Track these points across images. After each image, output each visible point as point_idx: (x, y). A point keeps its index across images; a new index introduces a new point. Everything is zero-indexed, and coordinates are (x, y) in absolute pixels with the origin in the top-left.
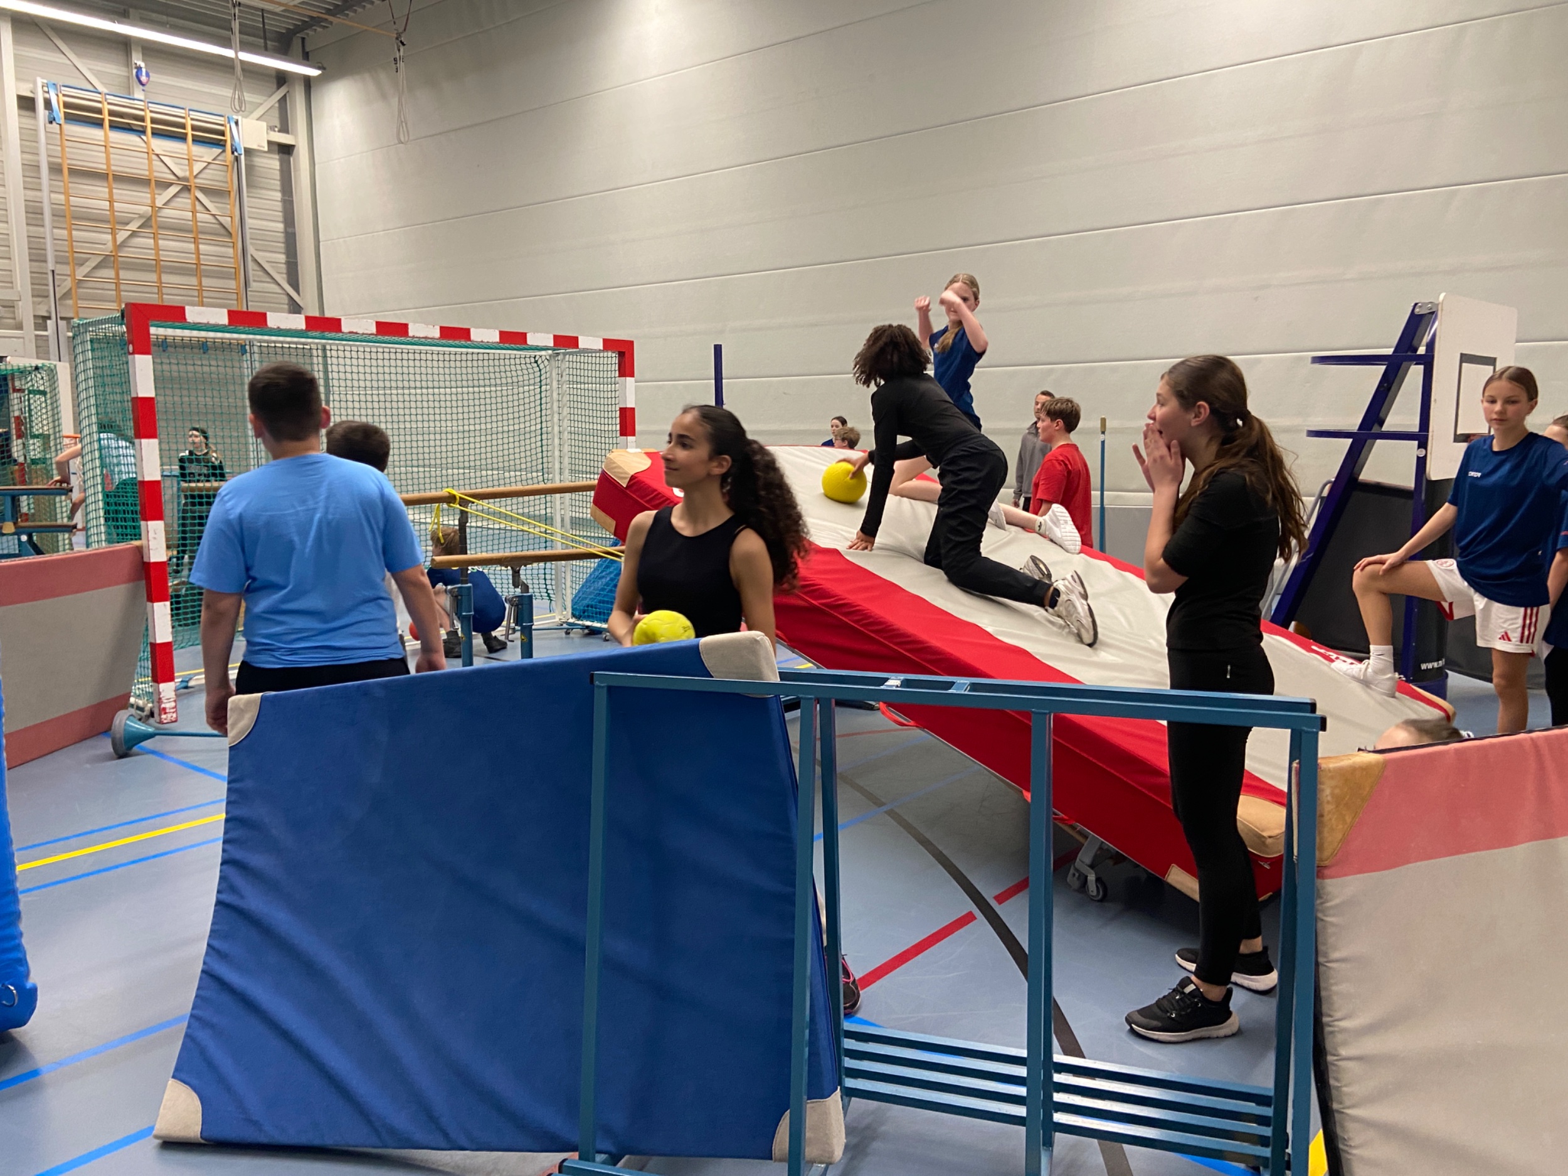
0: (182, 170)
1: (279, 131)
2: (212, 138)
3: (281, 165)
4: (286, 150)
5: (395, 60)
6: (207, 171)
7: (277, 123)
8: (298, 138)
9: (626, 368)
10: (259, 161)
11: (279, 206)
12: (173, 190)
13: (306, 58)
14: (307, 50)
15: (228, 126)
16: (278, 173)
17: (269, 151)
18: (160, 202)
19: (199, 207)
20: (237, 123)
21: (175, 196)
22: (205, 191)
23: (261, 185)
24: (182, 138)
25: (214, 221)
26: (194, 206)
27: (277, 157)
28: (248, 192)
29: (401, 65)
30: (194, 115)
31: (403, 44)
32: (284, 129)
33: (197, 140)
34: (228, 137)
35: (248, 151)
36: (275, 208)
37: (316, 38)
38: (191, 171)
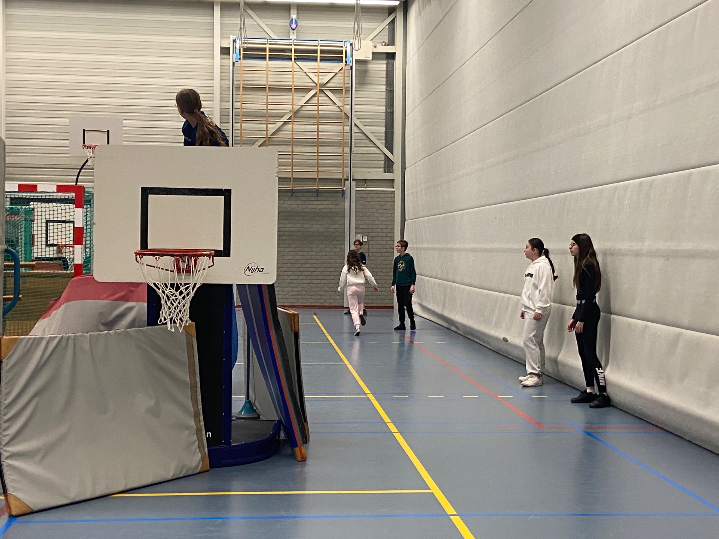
1: (388, 45)
2: (333, 56)
3: (387, 67)
4: (391, 56)
6: (335, 78)
7: (383, 39)
8: (397, 49)
11: (384, 94)
12: (312, 93)
15: (344, 47)
17: (378, 59)
18: (301, 102)
20: (351, 45)
21: (313, 96)
22: (334, 90)
23: (372, 82)
24: (316, 59)
26: (326, 101)
27: (385, 62)
30: (322, 43)
32: (391, 43)
34: (344, 54)
36: (380, 97)
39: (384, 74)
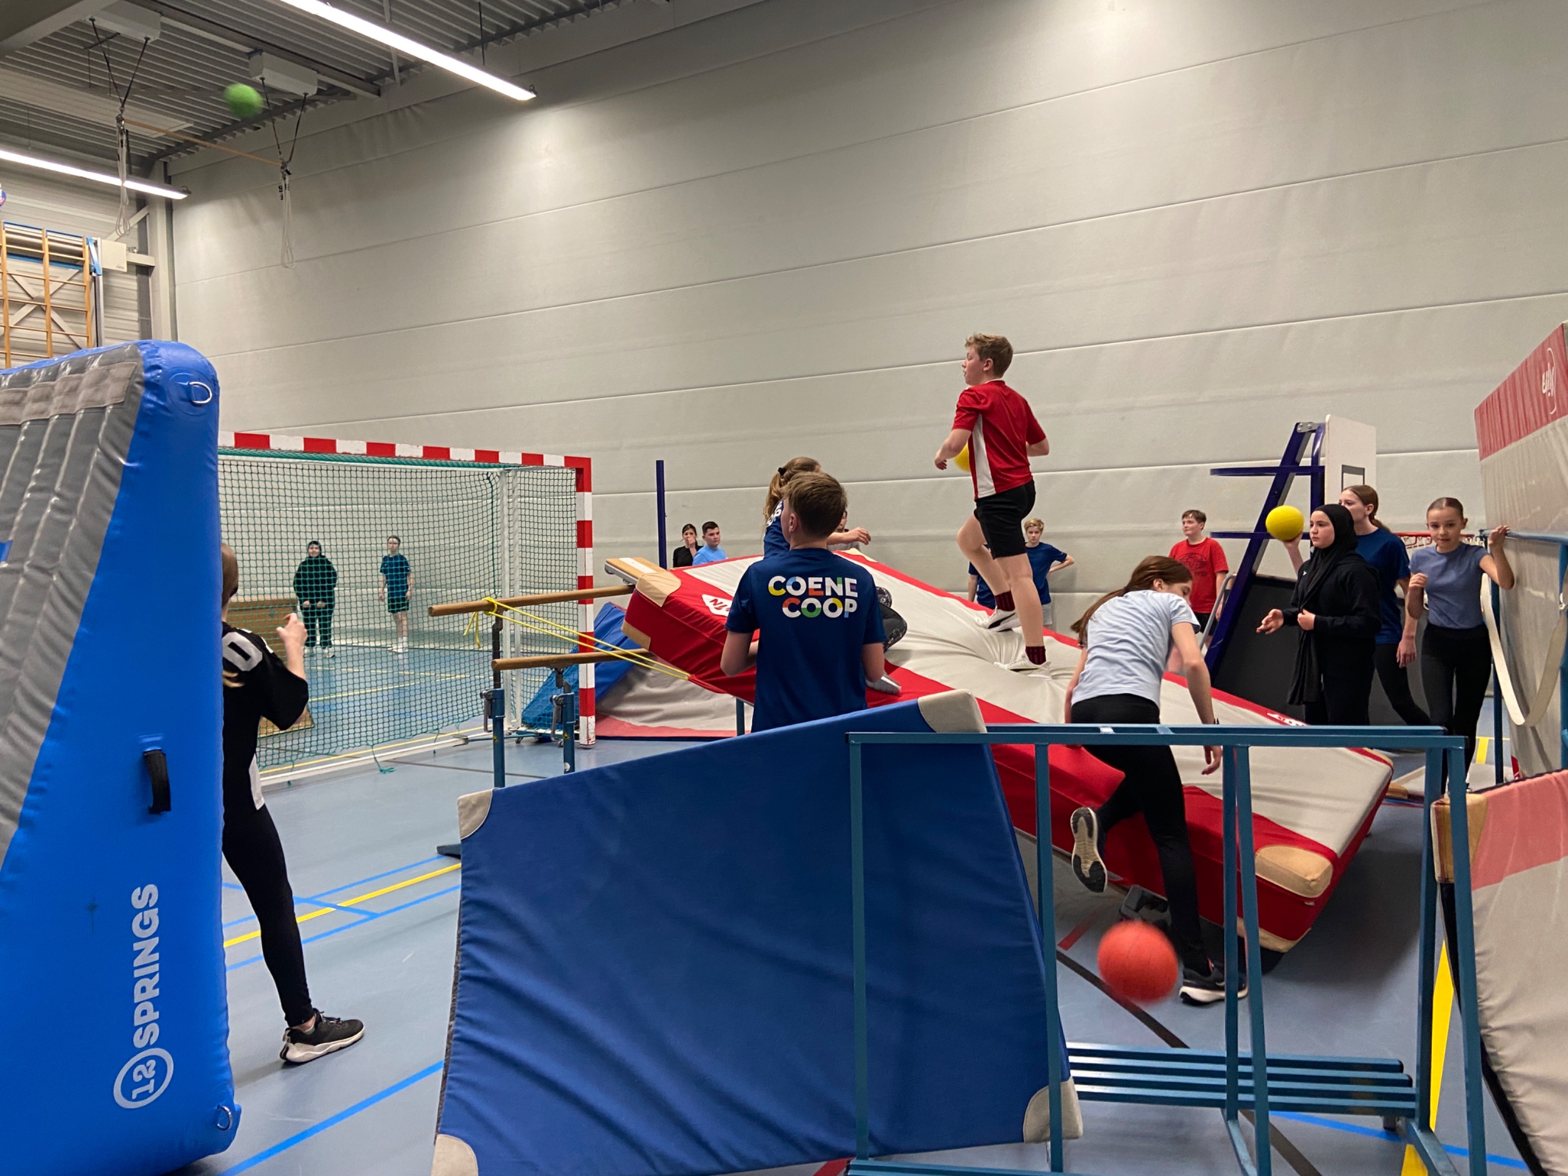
0: (36, 290)
1: (138, 253)
2: (70, 259)
3: (139, 286)
4: (144, 271)
5: (280, 188)
6: (61, 291)
7: (135, 244)
8: (157, 259)
9: (583, 483)
10: (115, 282)
11: (136, 326)
12: (26, 310)
13: (168, 181)
14: (170, 174)
15: (87, 247)
16: (136, 293)
17: (128, 272)
18: (13, 320)
19: (53, 328)
20: (96, 244)
21: (28, 316)
22: (60, 311)
23: (116, 305)
24: (39, 258)
25: (68, 341)
26: (49, 327)
27: (135, 277)
28: (105, 312)
29: (287, 194)
30: (51, 236)
31: (289, 173)
32: (143, 250)
33: (54, 261)
34: (86, 258)
35: (106, 272)
36: (132, 328)
37: (179, 163)
38: (47, 291)
39: (135, 295)
